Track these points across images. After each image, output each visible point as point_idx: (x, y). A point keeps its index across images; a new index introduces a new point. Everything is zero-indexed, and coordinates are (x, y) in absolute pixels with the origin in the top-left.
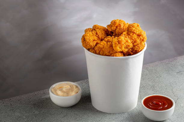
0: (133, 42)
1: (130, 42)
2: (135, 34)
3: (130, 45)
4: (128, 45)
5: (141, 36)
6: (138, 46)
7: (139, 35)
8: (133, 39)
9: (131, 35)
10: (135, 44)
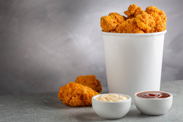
0: (155, 19)
1: (153, 19)
2: (156, 12)
3: (153, 22)
4: (152, 21)
5: (162, 14)
6: (160, 25)
7: (160, 14)
8: (155, 16)
9: (153, 13)
10: (158, 22)
